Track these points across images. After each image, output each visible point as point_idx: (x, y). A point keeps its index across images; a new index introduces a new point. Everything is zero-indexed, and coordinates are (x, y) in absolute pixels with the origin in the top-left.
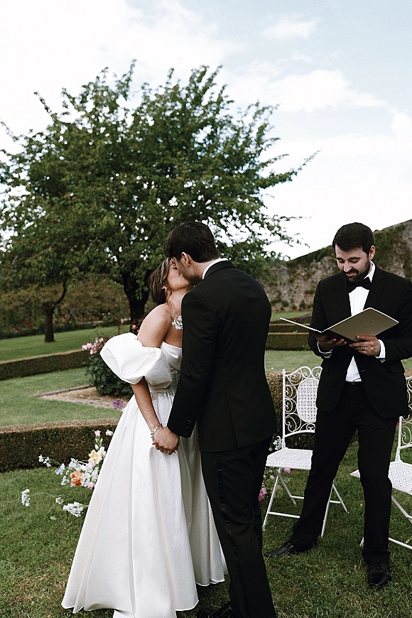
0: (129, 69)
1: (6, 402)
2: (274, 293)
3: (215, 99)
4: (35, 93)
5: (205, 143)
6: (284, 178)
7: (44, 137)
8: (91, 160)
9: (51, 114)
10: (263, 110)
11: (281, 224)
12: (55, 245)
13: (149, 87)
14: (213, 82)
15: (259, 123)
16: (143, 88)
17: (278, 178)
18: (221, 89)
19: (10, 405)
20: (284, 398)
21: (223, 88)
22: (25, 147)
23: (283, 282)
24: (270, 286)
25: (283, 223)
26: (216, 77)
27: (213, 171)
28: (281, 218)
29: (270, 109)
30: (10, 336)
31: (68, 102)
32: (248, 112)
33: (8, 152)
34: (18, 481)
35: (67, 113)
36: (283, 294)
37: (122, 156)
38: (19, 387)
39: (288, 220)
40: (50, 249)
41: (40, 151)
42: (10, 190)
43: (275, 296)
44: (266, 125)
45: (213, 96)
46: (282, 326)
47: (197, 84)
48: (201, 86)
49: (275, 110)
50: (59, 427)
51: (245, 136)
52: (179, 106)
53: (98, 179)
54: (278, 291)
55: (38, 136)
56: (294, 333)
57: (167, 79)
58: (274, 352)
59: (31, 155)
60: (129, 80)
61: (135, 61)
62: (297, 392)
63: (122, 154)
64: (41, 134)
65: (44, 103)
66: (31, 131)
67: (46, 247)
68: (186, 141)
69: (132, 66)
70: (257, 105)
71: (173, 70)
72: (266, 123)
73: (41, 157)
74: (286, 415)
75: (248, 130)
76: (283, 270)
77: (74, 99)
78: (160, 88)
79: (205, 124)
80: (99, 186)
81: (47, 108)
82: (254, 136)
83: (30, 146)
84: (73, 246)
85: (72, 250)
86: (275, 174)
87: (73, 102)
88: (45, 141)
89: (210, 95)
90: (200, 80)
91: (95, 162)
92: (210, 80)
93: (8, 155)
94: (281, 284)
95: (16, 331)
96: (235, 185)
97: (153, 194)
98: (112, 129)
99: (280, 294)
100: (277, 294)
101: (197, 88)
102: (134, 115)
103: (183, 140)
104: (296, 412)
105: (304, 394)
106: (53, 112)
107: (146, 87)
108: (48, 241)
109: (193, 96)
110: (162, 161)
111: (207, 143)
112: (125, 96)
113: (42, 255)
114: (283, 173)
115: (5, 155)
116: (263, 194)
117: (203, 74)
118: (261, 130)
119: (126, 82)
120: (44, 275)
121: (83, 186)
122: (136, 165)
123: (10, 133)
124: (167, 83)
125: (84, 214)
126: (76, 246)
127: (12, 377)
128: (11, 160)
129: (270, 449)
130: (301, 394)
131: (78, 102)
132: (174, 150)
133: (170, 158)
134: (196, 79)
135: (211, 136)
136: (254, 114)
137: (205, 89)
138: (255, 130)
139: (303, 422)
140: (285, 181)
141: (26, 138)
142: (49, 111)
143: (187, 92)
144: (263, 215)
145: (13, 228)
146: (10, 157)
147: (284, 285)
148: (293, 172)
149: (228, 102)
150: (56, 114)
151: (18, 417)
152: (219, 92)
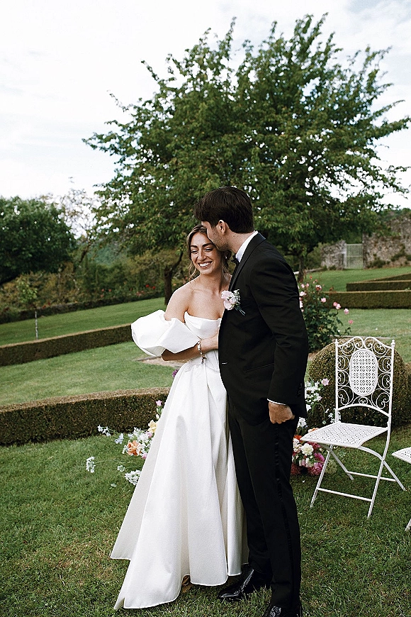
0: (230, 28)
1: (109, 367)
2: (398, 247)
3: (323, 48)
4: (143, 62)
5: (313, 96)
6: (398, 127)
7: (152, 105)
8: (195, 124)
9: (159, 81)
10: (374, 55)
11: (396, 175)
12: (164, 211)
13: (251, 44)
14: (319, 31)
15: (369, 70)
16: (244, 46)
17: (391, 127)
18: (329, 37)
19: (113, 370)
20: (337, 370)
21: (331, 36)
22: (134, 116)
23: (407, 235)
24: (393, 240)
25: (399, 174)
26: (322, 25)
27: (318, 125)
28: (397, 168)
29: (381, 54)
30: (134, 300)
31: (174, 67)
32: (356, 59)
33: (119, 122)
34: (96, 446)
35: (173, 79)
36: (406, 248)
37: (226, 118)
38: (126, 351)
39: (405, 170)
40: (159, 215)
41: (148, 119)
42: (124, 160)
43: (398, 250)
44: (376, 71)
45: (321, 46)
46: (397, 283)
47: (302, 35)
48: (306, 36)
49: (386, 53)
50: (137, 394)
51: (356, 84)
52: (285, 61)
53: (203, 142)
54: (402, 245)
55: (148, 104)
56: (406, 290)
57: (270, 34)
58: (384, 310)
59: (141, 124)
60: (230, 39)
61: (235, 18)
62: (350, 364)
63: (227, 115)
64: (150, 102)
65: (152, 71)
66: (140, 99)
67: (155, 213)
68: (291, 96)
69: (233, 24)
70: (368, 50)
71: (276, 23)
72: (377, 69)
73: (150, 125)
74: (339, 387)
75: (358, 78)
76: (407, 222)
77: (179, 63)
78: (264, 44)
79: (312, 76)
80: (204, 150)
81: (154, 76)
82: (364, 84)
83: (139, 114)
84: (181, 210)
85: (180, 215)
86: (389, 123)
87: (179, 67)
88: (154, 108)
89: (318, 46)
90: (305, 31)
91: (198, 125)
92: (316, 29)
93: (120, 125)
94: (404, 237)
95: (140, 295)
96: (342, 138)
97: (255, 155)
98: (216, 91)
99: (404, 248)
100: (401, 247)
101: (302, 39)
102: (238, 75)
103: (288, 95)
104: (349, 385)
105: (356, 365)
106: (161, 79)
107: (248, 44)
108: (157, 207)
109: (298, 47)
110: (266, 119)
111: (316, 96)
112: (227, 56)
113: (151, 221)
114: (398, 121)
115: (117, 126)
116: (378, 145)
117: (308, 24)
118: (372, 76)
119: (227, 42)
120: (154, 241)
121: (188, 151)
122: (240, 125)
123: (120, 103)
124: (271, 37)
125: (189, 179)
126: (184, 211)
127: (122, 341)
128: (122, 130)
129: (324, 423)
130: (353, 365)
131: (183, 66)
132: (279, 106)
133: (274, 115)
134: (300, 30)
135: (319, 88)
136: (364, 61)
137: (311, 40)
138: (366, 77)
139: (356, 395)
140: (400, 129)
141: (135, 107)
142: (157, 78)
143: (291, 44)
144: (375, 167)
145: (128, 196)
146: (121, 128)
147: (408, 238)
148: (408, 119)
149: (336, 50)
150: (163, 80)
151: (116, 382)
152: (327, 41)
